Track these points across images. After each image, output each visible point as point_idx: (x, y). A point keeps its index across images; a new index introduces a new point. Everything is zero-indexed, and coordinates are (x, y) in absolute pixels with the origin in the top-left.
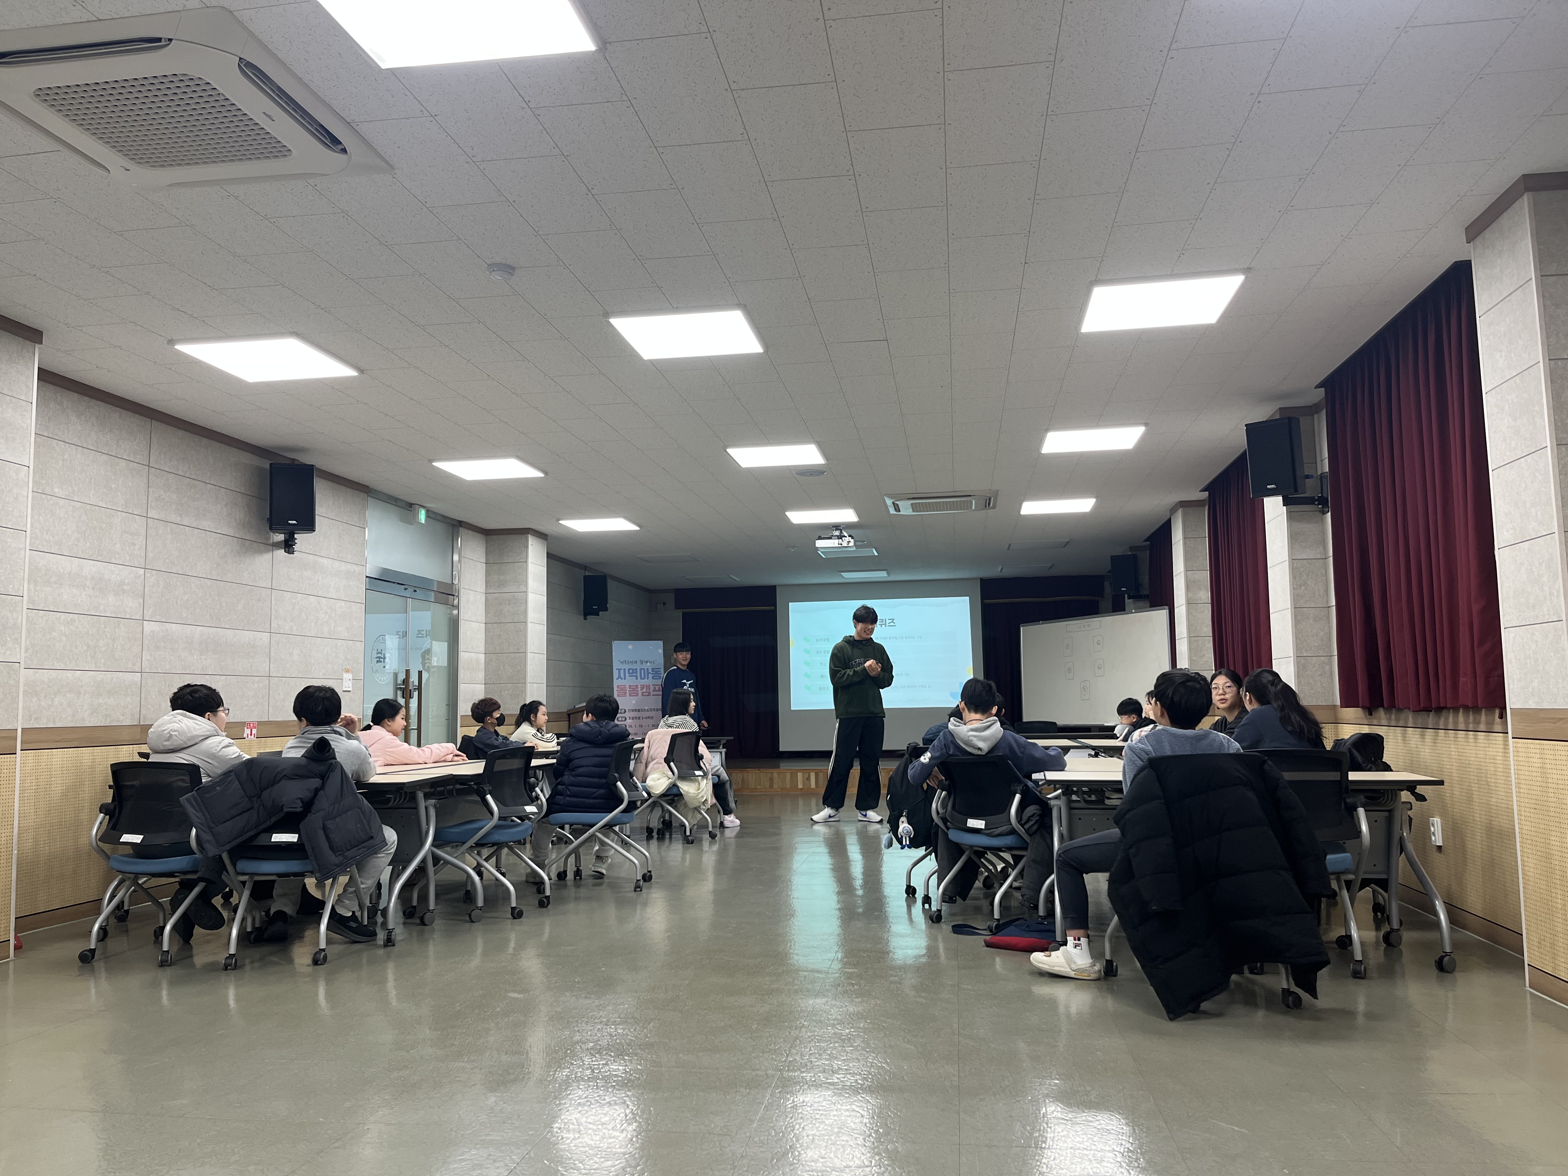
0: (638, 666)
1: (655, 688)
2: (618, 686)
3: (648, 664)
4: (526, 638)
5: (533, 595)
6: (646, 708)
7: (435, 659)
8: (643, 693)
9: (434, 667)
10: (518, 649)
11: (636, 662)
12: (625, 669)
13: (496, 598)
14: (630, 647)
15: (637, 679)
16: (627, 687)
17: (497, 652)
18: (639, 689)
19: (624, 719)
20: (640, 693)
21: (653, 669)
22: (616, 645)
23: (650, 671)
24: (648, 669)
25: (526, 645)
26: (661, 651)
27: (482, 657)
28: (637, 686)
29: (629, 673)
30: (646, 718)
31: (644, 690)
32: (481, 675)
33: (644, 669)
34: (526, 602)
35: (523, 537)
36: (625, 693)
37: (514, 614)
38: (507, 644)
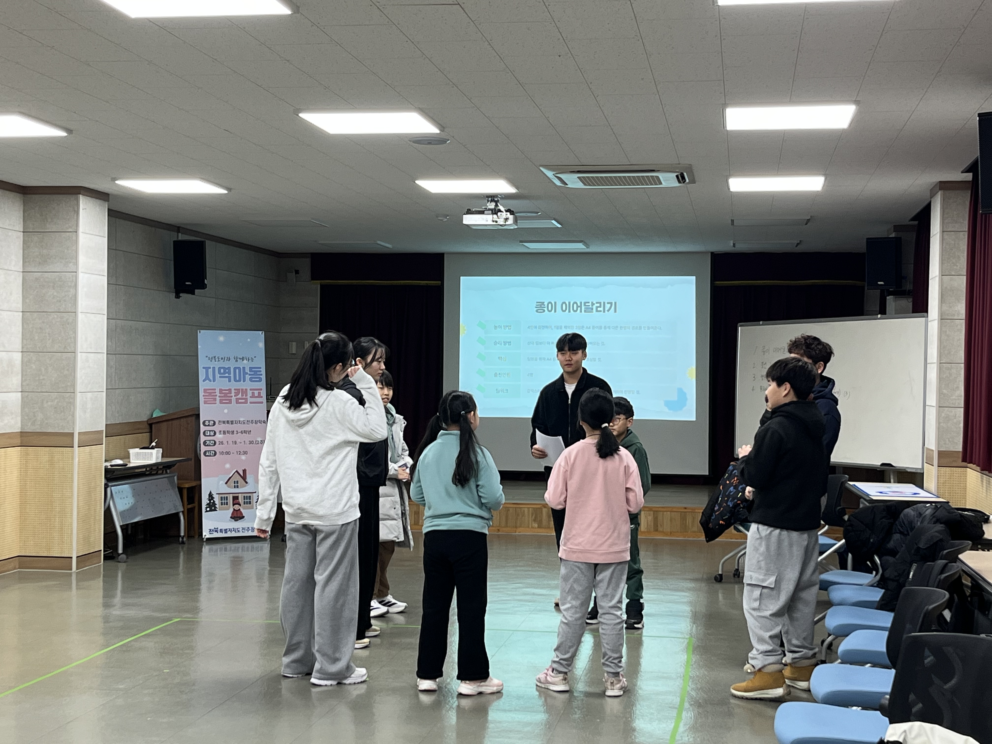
0: (232, 364)
1: (253, 393)
2: (205, 390)
3: (245, 361)
4: (75, 332)
5: (86, 275)
6: (242, 419)
8: (237, 400)
10: (65, 347)
11: (229, 359)
12: (214, 368)
13: (37, 279)
14: (221, 339)
15: (230, 381)
16: (217, 392)
17: (38, 350)
18: (233, 394)
19: (212, 433)
20: (234, 399)
21: (251, 368)
22: (204, 337)
23: (247, 371)
24: (244, 368)
25: (75, 342)
26: (262, 345)
27: (17, 357)
28: (230, 390)
29: (219, 373)
30: (242, 432)
31: (240, 396)
32: (16, 380)
33: (239, 368)
34: (76, 286)
35: (73, 197)
36: (215, 400)
37: (60, 301)
38: (51, 340)
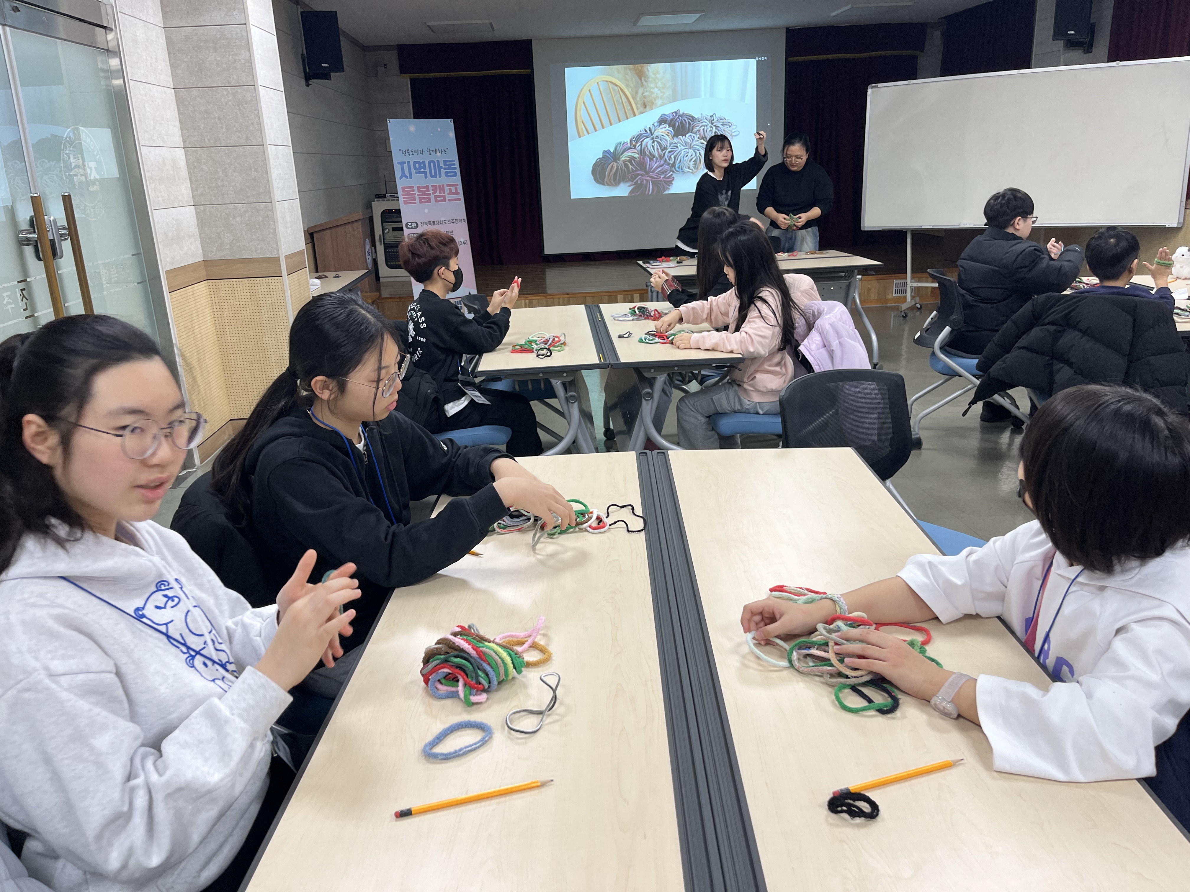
0: (426, 158)
1: (452, 189)
3: (438, 154)
4: (259, 116)
5: (258, 31)
7: (93, 165)
8: (436, 197)
9: (94, 182)
10: (247, 138)
11: (422, 152)
12: (409, 163)
15: (426, 177)
16: (416, 190)
17: (208, 144)
18: (431, 192)
20: (432, 197)
21: (445, 162)
22: (393, 125)
23: (442, 164)
24: (438, 161)
28: (428, 187)
29: (415, 168)
31: (438, 193)
33: (433, 162)
36: (414, 199)
37: (228, 70)
38: (224, 129)
